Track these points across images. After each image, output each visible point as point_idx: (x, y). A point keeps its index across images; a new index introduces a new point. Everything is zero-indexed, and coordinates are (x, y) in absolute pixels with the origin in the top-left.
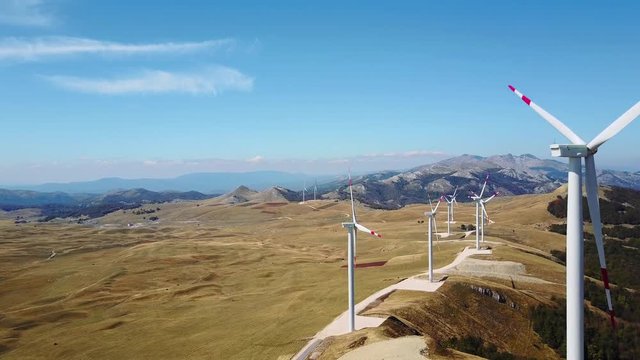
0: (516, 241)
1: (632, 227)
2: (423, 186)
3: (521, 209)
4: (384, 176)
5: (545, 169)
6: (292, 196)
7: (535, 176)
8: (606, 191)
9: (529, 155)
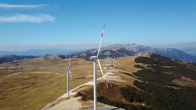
0: (124, 70)
1: (155, 65)
2: (103, 53)
3: (128, 61)
4: (93, 50)
5: (138, 48)
6: (63, 57)
7: (135, 50)
8: (150, 55)
9: (134, 44)
